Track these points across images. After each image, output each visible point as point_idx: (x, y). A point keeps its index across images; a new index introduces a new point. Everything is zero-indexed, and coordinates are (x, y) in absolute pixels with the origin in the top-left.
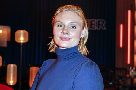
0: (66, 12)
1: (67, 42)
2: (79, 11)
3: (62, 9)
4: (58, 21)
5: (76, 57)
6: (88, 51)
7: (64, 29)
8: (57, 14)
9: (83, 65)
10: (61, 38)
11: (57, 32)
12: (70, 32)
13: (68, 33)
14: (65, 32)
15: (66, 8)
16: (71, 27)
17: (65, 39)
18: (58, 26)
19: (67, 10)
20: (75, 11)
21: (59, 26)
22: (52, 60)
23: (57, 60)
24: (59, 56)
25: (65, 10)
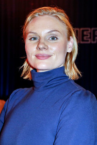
0: (41, 17)
1: (46, 61)
2: (60, 13)
3: (35, 14)
4: (31, 32)
5: (62, 84)
6: (79, 73)
7: (39, 43)
8: (28, 22)
9: (74, 95)
10: (37, 56)
11: (31, 48)
12: (49, 46)
13: (46, 47)
14: (41, 46)
15: (40, 11)
16: (51, 39)
17: (43, 57)
18: (30, 39)
19: (42, 14)
20: (54, 15)
21: (32, 39)
22: (26, 89)
23: (33, 89)
24: (37, 82)
25: (39, 15)
